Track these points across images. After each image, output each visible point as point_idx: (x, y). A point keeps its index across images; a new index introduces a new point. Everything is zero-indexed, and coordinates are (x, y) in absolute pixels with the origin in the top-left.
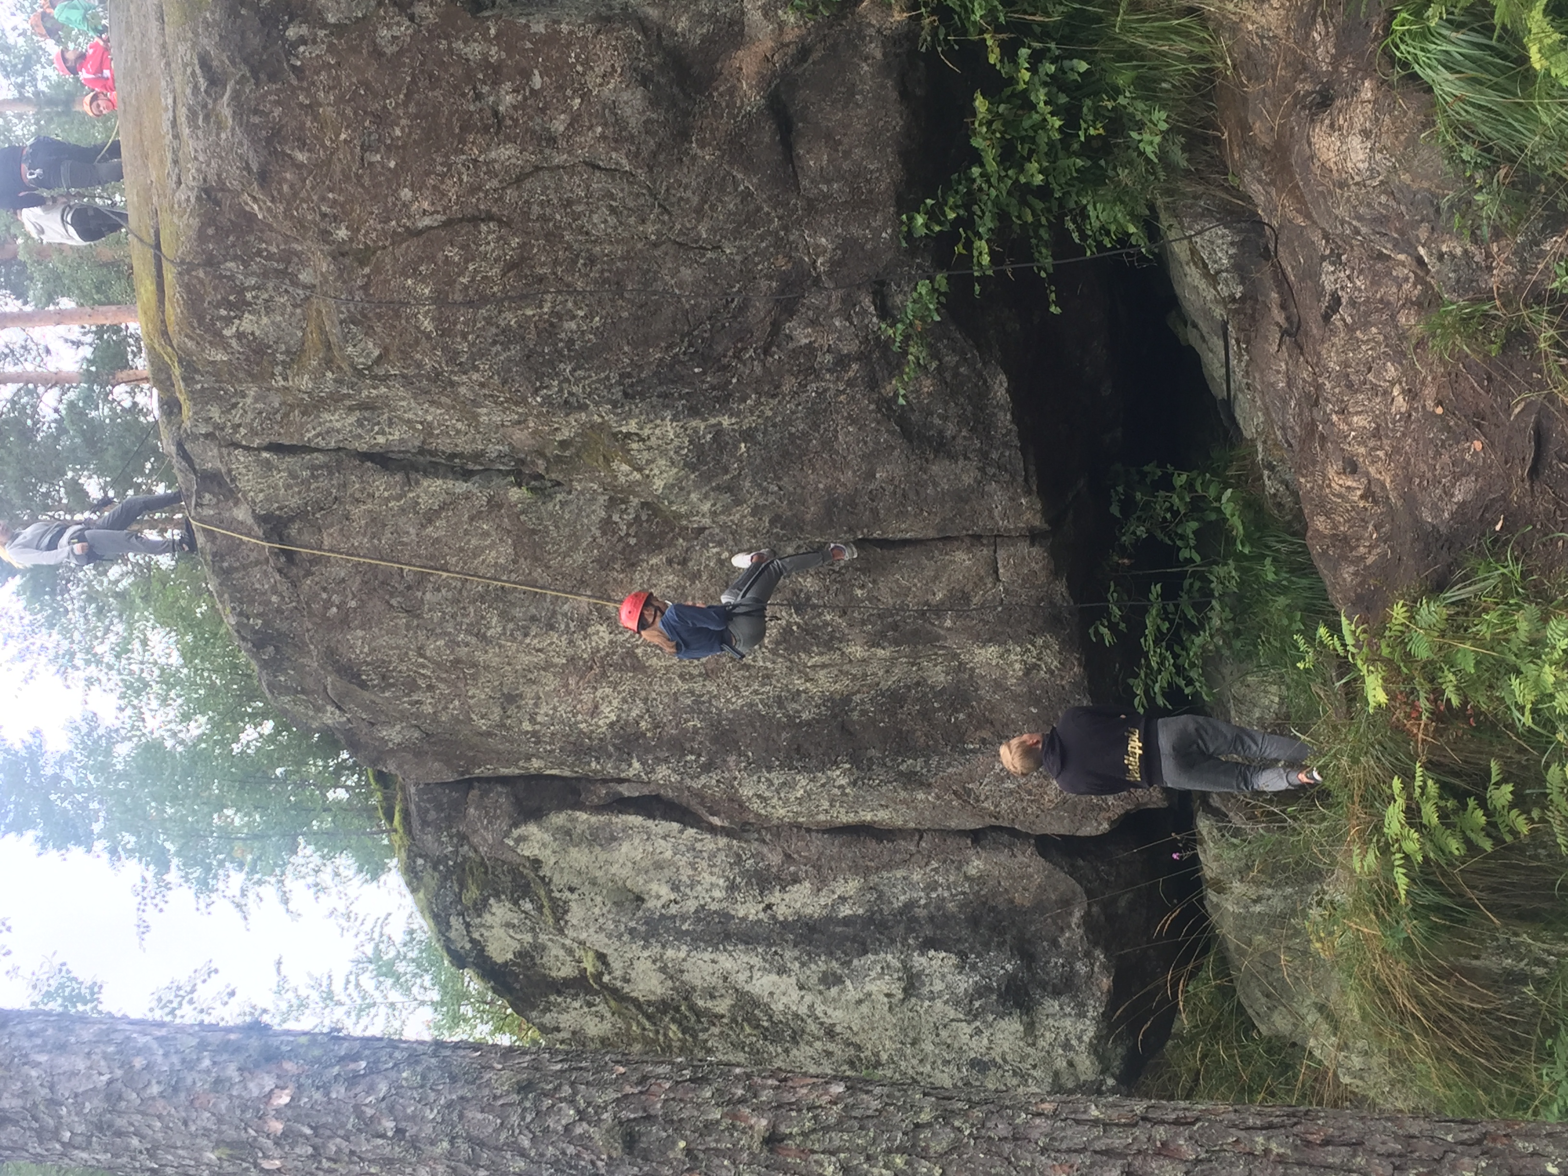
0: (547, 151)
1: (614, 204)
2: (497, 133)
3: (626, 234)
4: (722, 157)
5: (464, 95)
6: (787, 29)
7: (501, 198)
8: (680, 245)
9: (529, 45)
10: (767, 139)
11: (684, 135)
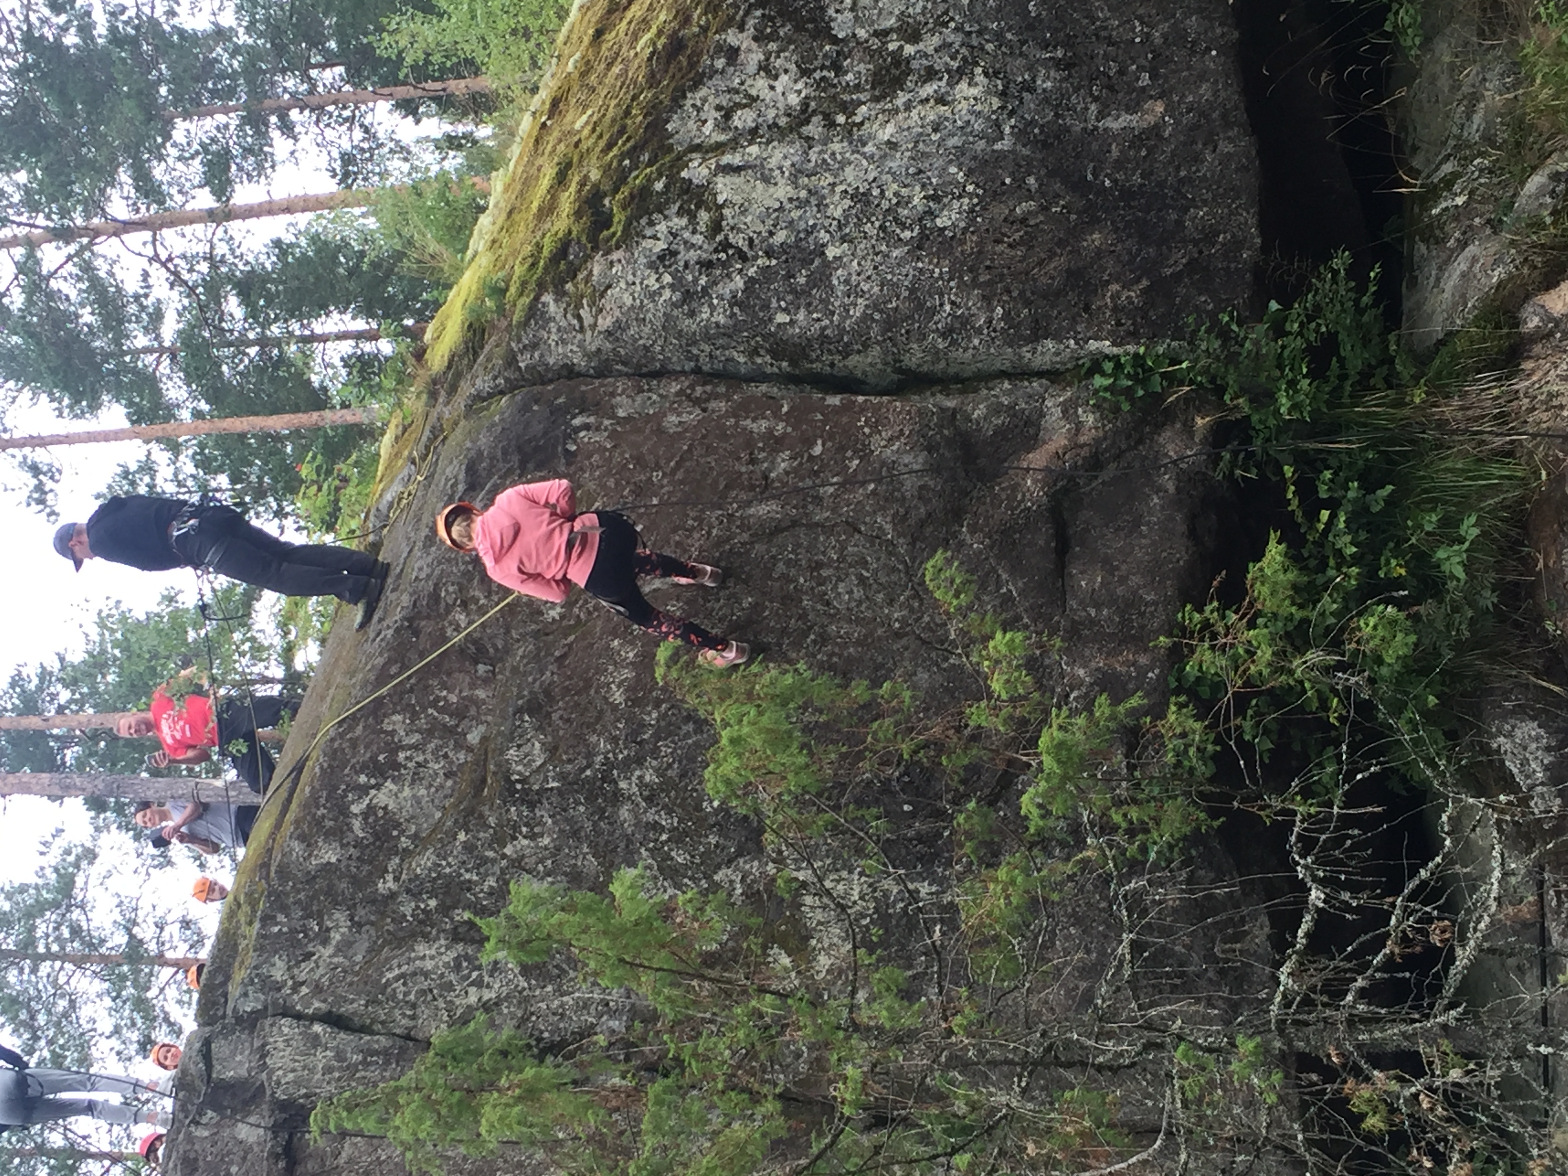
0: (811, 507)
1: (866, 574)
2: (762, 493)
3: (869, 614)
4: (991, 547)
5: (739, 459)
6: (1085, 430)
7: (748, 552)
8: (924, 642)
9: (819, 417)
10: (1041, 542)
11: (956, 515)
